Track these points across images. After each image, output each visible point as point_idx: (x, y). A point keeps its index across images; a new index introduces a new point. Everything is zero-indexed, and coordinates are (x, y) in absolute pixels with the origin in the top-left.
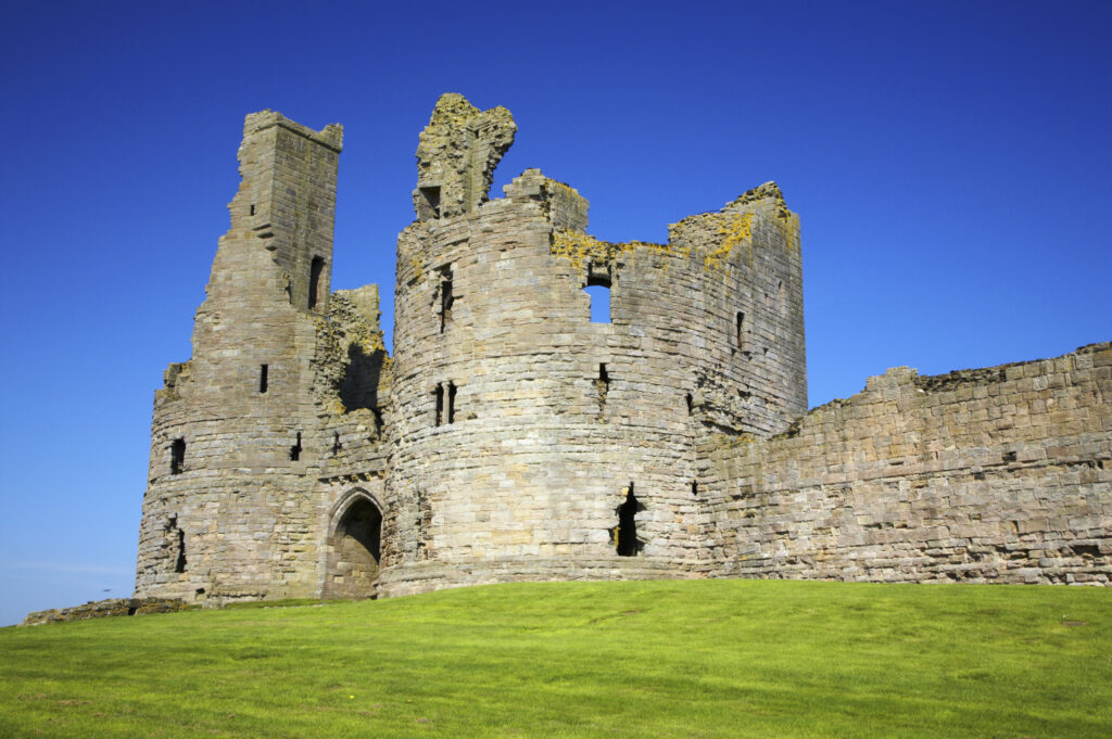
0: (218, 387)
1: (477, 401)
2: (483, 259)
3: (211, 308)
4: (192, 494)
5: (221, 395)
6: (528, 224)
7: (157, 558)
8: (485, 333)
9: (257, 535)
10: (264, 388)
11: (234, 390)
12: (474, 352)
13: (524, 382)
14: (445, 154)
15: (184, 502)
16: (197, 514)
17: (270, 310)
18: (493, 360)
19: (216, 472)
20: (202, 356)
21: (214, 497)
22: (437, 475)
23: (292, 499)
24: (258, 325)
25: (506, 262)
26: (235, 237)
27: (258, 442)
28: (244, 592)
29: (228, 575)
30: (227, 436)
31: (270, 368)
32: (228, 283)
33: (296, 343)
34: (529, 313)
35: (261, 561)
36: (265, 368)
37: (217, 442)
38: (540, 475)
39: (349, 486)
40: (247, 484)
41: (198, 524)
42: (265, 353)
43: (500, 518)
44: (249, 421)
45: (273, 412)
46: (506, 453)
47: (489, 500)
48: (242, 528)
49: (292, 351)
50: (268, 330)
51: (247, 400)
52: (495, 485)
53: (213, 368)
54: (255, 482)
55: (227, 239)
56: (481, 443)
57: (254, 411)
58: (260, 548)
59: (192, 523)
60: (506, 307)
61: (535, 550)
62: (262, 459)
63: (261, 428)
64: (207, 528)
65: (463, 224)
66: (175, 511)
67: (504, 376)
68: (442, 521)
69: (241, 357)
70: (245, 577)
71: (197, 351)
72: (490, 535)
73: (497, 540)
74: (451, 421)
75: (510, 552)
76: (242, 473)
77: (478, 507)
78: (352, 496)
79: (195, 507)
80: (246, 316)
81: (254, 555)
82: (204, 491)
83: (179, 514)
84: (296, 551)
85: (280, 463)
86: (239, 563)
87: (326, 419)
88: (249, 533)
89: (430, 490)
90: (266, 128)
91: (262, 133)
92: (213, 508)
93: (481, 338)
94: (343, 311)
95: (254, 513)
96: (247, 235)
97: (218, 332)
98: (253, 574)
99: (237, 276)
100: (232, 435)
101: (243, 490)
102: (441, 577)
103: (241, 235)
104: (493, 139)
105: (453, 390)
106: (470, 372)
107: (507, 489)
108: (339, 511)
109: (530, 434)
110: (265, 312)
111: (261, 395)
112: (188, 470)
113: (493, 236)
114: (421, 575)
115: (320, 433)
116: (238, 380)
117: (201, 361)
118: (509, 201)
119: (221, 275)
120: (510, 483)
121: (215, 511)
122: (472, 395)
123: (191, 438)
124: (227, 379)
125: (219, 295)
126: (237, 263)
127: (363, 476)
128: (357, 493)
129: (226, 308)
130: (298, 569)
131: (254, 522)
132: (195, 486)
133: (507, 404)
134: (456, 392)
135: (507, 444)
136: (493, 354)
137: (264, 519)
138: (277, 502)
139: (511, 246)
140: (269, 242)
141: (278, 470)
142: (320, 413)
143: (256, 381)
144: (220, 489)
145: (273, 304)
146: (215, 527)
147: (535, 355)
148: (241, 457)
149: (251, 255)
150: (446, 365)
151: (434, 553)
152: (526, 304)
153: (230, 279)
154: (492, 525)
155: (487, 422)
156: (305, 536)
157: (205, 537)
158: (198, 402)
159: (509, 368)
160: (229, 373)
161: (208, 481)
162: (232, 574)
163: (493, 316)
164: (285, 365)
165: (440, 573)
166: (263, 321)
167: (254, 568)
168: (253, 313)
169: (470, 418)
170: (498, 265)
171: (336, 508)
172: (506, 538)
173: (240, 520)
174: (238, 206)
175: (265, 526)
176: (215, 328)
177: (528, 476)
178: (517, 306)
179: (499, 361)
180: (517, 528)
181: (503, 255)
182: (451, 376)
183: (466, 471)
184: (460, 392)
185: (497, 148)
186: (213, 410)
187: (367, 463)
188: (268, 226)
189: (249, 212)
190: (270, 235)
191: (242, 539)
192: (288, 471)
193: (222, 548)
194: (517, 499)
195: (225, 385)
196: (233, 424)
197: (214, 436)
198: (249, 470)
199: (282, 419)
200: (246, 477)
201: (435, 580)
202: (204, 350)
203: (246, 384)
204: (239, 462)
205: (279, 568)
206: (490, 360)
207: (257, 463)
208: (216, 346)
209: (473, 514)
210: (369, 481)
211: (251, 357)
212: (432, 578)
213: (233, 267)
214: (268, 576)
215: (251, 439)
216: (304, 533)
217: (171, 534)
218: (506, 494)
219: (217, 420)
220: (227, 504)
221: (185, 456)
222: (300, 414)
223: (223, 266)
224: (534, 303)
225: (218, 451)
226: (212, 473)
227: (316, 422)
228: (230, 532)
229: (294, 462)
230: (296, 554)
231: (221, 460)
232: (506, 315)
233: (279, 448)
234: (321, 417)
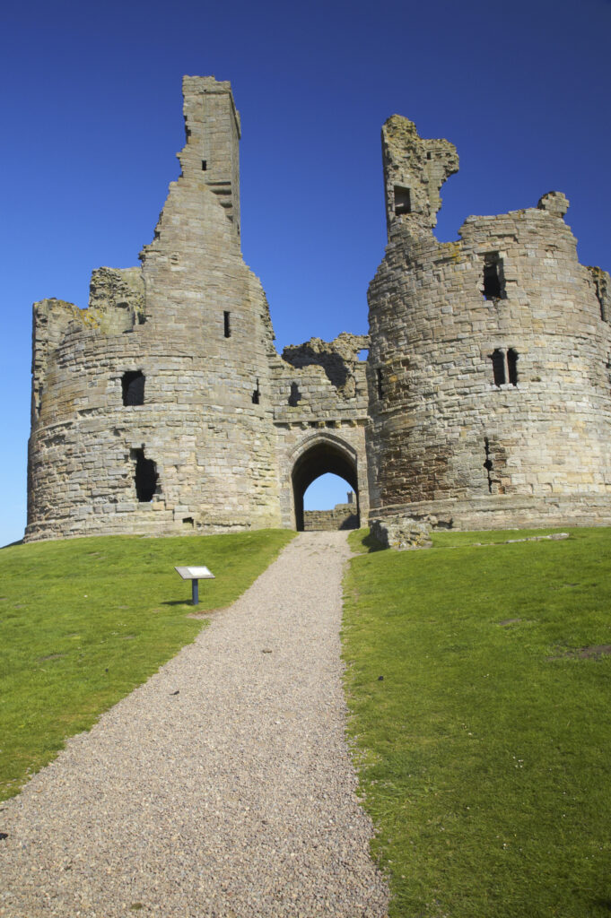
0: (184, 325)
1: (539, 368)
2: (532, 254)
3: (166, 248)
4: (162, 426)
5: (188, 334)
6: (562, 235)
7: (114, 488)
8: (539, 314)
9: (235, 469)
10: (227, 334)
11: (199, 331)
12: (534, 327)
13: (574, 359)
15: (152, 433)
16: (173, 446)
17: (228, 262)
18: (550, 337)
19: (188, 407)
20: (160, 293)
21: (188, 430)
22: (508, 424)
23: (259, 439)
24: (218, 274)
25: (549, 261)
27: (226, 383)
28: (234, 522)
29: (212, 506)
30: (196, 373)
31: (231, 315)
32: (185, 228)
33: (250, 298)
34: (571, 304)
35: (240, 494)
36: (226, 314)
37: (186, 379)
38: (594, 431)
39: (311, 431)
40: (223, 421)
41: (174, 455)
42: (228, 300)
43: (572, 463)
44: (217, 362)
45: (238, 357)
46: (571, 412)
47: (563, 448)
48: (221, 462)
49: (248, 304)
50: (228, 278)
51: (214, 342)
52: (565, 436)
53: (174, 306)
54: (230, 419)
55: (179, 185)
56: (550, 402)
57: (222, 353)
58: (238, 482)
59: (167, 454)
60: (555, 296)
61: (595, 488)
62: (231, 399)
63: (229, 370)
64: (185, 459)
66: (142, 442)
67: (559, 351)
68: (518, 462)
69: (204, 300)
70: (228, 509)
71: (152, 287)
72: (565, 475)
73: (570, 479)
74: (514, 380)
75: (582, 489)
76: (214, 410)
77: (554, 453)
78: (314, 440)
79: (168, 439)
80: (206, 263)
81: (234, 488)
82: (177, 423)
83: (147, 444)
84: (264, 487)
85: (247, 405)
86: (220, 495)
87: (279, 370)
88: (228, 467)
89: (502, 436)
90: (215, 93)
91: (208, 96)
92: (188, 442)
93: (538, 318)
95: (231, 449)
96: (201, 188)
97: (178, 272)
98: (233, 505)
99: (194, 223)
100: (201, 374)
101: (220, 426)
102: (530, 508)
103: (194, 186)
104: (447, 164)
105: (513, 355)
106: (529, 343)
107: (575, 440)
108: (297, 452)
109: (584, 399)
110: (224, 263)
111: (227, 339)
112: (151, 402)
113: (539, 237)
114: (502, 507)
115: (273, 382)
116: (204, 322)
117: (158, 297)
118: (547, 213)
119: (176, 220)
120: (573, 435)
121: (193, 444)
122: (534, 362)
123: (154, 370)
124: (191, 319)
125: (175, 238)
126: (193, 211)
127: (331, 424)
128: (320, 438)
129: (186, 251)
130: (268, 502)
131: (231, 457)
132: (165, 419)
133: (562, 373)
134: (517, 358)
135: (570, 404)
136: (549, 331)
137: (240, 455)
138: (249, 440)
139: (552, 249)
140: (225, 199)
141: (246, 411)
142: (273, 364)
143: (221, 325)
144: (195, 424)
145: (230, 257)
146: (193, 459)
147: (577, 337)
148: (213, 395)
149: (206, 207)
150: (504, 334)
151: (514, 489)
152: (568, 297)
153: (187, 224)
154: (567, 467)
155: (550, 384)
156: (270, 473)
157: (183, 469)
158: (160, 337)
159: (563, 345)
160: (194, 314)
161: (179, 416)
162: (215, 505)
163: (545, 301)
164: (244, 316)
165: (530, 505)
166: (223, 271)
167: (235, 500)
168: (212, 261)
169: (533, 381)
170: (545, 261)
171: (295, 449)
172: (577, 478)
173: (218, 455)
174: (189, 156)
175: (241, 462)
176: (174, 268)
177: (587, 431)
178: (563, 297)
179: (555, 338)
180: (584, 471)
181: (549, 254)
182: (511, 344)
183: (538, 424)
184: (521, 359)
185: (447, 171)
186: (178, 347)
187: (336, 413)
188: (229, 183)
189: (201, 166)
190: (228, 193)
191: (219, 470)
192: (253, 412)
193: (202, 480)
194: (582, 448)
195: (191, 325)
196: (202, 364)
197: (182, 372)
198: (221, 408)
199: (245, 365)
200: (219, 414)
201: (523, 511)
202: (160, 287)
203: (212, 327)
204: (212, 400)
205: (254, 501)
206: (547, 336)
207: (228, 403)
208: (177, 286)
209: (550, 458)
210: (338, 427)
211: (214, 302)
212: (521, 508)
213: (189, 213)
214: (247, 507)
215: (220, 380)
216: (269, 470)
217: (127, 464)
218: (573, 443)
219: (184, 357)
220: (204, 438)
221: (145, 388)
222: (258, 362)
223: (176, 210)
224: (573, 297)
225: (188, 388)
226: (182, 407)
227: (268, 371)
228: (210, 465)
229: (256, 406)
230: (264, 489)
231: (191, 395)
232: (556, 302)
233: (244, 391)
234: (272, 368)
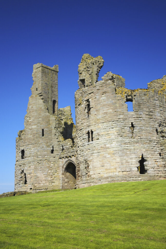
0: (32, 136)
1: (99, 135)
2: (98, 97)
3: (28, 115)
4: (27, 164)
5: (32, 138)
6: (109, 87)
7: (19, 181)
8: (100, 117)
9: (44, 173)
10: (43, 135)
11: (35, 136)
12: (97, 122)
13: (111, 129)
14: (85, 70)
15: (25, 166)
16: (29, 169)
17: (43, 115)
18: (102, 124)
19: (33, 158)
21: (32, 164)
22: (90, 155)
23: (52, 164)
24: (40, 119)
25: (104, 97)
26: (33, 97)
27: (42, 149)
28: (42, 189)
30: (34, 148)
31: (44, 130)
32: (32, 109)
33: (50, 123)
34: (111, 110)
35: (46, 180)
36: (43, 130)
37: (32, 150)
38: (117, 154)
39: (67, 159)
40: (41, 160)
41: (29, 171)
42: (43, 126)
43: (107, 166)
44: (40, 144)
45: (46, 141)
46: (108, 148)
47: (104, 161)
48: (40, 172)
49: (50, 125)
50: (43, 120)
51: (39, 139)
52: (105, 157)
53: (30, 131)
54: (43, 160)
55: (31, 97)
56: (101, 146)
57: (41, 141)
58: (45, 177)
59: (28, 171)
60: (105, 109)
61: (117, 174)
63: (43, 146)
64: (31, 172)
65: (92, 88)
66: (23, 168)
67: (106, 128)
68: (92, 167)
69: (37, 128)
70: (42, 185)
72: (105, 170)
73: (107, 171)
74: (92, 140)
75: (111, 174)
77: (101, 163)
78: (68, 162)
79: (28, 167)
80: (37, 117)
81: (44, 179)
82: (30, 163)
84: (54, 177)
85: (49, 154)
86: (40, 181)
87: (60, 142)
88: (42, 173)
89: (88, 159)
90: (39, 68)
92: (33, 167)
93: (99, 118)
94: (62, 114)
95: (43, 168)
96: (36, 96)
98: (44, 184)
99: (34, 107)
100: (36, 148)
101: (40, 162)
103: (34, 96)
104: (98, 65)
106: (96, 127)
107: (108, 158)
108: (65, 166)
109: (114, 143)
110: (42, 116)
111: (43, 137)
112: (25, 158)
113: (100, 91)
114: (87, 182)
115: (58, 146)
116: (36, 134)
117: (27, 129)
118: (103, 81)
119: (30, 107)
120: (108, 156)
121: (33, 168)
122: (97, 133)
123: (26, 150)
124: (34, 134)
125: (30, 112)
127: (70, 157)
128: (69, 161)
129: (32, 115)
130: (55, 182)
131: (43, 170)
132: (28, 162)
133: (107, 135)
134: (93, 133)
135: (107, 146)
136: (102, 122)
137: (46, 169)
138: (49, 164)
139: (105, 93)
140: (42, 97)
141: (48, 156)
142: (58, 141)
143: (41, 133)
144: (34, 162)
145: (44, 113)
146: (33, 172)
147: (113, 121)
148: (39, 153)
149: (37, 101)
150: (90, 126)
151: (90, 176)
152: (110, 108)
153: (33, 108)
154: (105, 167)
155: (102, 140)
156: (57, 173)
157: (31, 175)
158: (27, 140)
159: (107, 125)
160: (34, 132)
161: (31, 160)
162: (39, 184)
163: (101, 112)
164: (48, 129)
165: (92, 181)
166: (42, 118)
167: (44, 182)
168: (39, 116)
169: (97, 139)
170: (102, 98)
172: (109, 171)
174: (33, 89)
175: (46, 171)
176: (30, 121)
177: (114, 154)
178: (107, 109)
179: (104, 124)
180: (112, 168)
181: (103, 96)
182: (91, 129)
183: (97, 154)
184: (94, 133)
185: (99, 67)
186: (30, 142)
187: (71, 153)
188: (41, 93)
189: (36, 90)
190: (42, 95)
191: (41, 175)
192: (51, 156)
193: (35, 177)
194: (111, 160)
195: (33, 135)
196: (36, 145)
197: (31, 148)
198: (41, 157)
199: (48, 143)
200: (40, 158)
201: (91, 183)
202: (27, 126)
203: (38, 135)
204: (38, 155)
205: (50, 182)
206: (101, 124)
207: (43, 155)
208: (30, 125)
209: (100, 165)
210: (72, 158)
211: (39, 127)
213: (33, 104)
214: (48, 184)
215: (41, 149)
216: (56, 172)
217: (23, 174)
218: (108, 159)
219: (32, 144)
220: (36, 166)
221: (25, 154)
222: (53, 141)
223: (30, 104)
224: (112, 107)
225: (33, 152)
226: (31, 158)
227: (57, 143)
228: (37, 173)
229: (52, 154)
230: (54, 178)
231: (34, 154)
232: (105, 111)
233: (48, 151)
234: (58, 142)
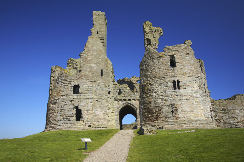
0: (90, 73)
1: (185, 85)
2: (183, 56)
3: (87, 53)
4: (83, 100)
5: (92, 75)
6: (190, 51)
7: (70, 116)
9: (103, 112)
10: (102, 76)
11: (95, 75)
12: (184, 74)
13: (195, 83)
15: (81, 102)
16: (86, 105)
17: (103, 57)
19: (91, 95)
20: (85, 65)
21: (91, 101)
22: (177, 100)
23: (110, 104)
24: (100, 60)
26: (93, 38)
27: (102, 89)
28: (103, 127)
29: (96, 122)
30: (93, 86)
31: (103, 71)
32: (92, 48)
33: (109, 66)
34: (193, 69)
35: (104, 119)
36: (102, 70)
37: (91, 87)
38: (201, 102)
39: (124, 102)
40: (100, 99)
41: (86, 108)
42: (102, 67)
43: (196, 111)
44: (99, 83)
45: (105, 82)
46: (195, 97)
47: (193, 107)
48: (99, 110)
49: (108, 68)
50: (103, 61)
51: (98, 77)
52: (194, 104)
53: (88, 68)
54: (102, 98)
55: (91, 37)
56: (189, 94)
57: (100, 81)
58: (104, 116)
59: (84, 108)
60: (189, 66)
61: (202, 118)
62: (103, 93)
63: (102, 85)
64: (89, 109)
65: (176, 47)
66: (78, 104)
67: (191, 81)
68: (181, 111)
69: (96, 67)
70: (101, 123)
71: (83, 63)
72: (194, 114)
73: (195, 116)
74: (179, 89)
75: (199, 118)
76: (98, 96)
78: (125, 104)
79: (85, 103)
80: (97, 57)
81: (103, 117)
82: (88, 99)
83: (79, 105)
84: (111, 117)
86: (99, 119)
87: (116, 85)
88: (101, 111)
89: (176, 104)
90: (101, 15)
91: (99, 16)
92: (90, 104)
93: (185, 72)
94: (74, 63)
95: (102, 106)
96: (96, 38)
97: (89, 59)
98: (102, 122)
99: (94, 47)
100: (95, 86)
101: (99, 100)
102: (184, 124)
103: (95, 37)
104: (160, 33)
106: (183, 79)
107: (196, 105)
108: (120, 108)
109: (198, 94)
110: (101, 57)
111: (102, 77)
112: (81, 93)
113: (184, 51)
114: (177, 123)
115: (114, 89)
116: (96, 72)
117: (84, 66)
118: (186, 45)
119: (90, 46)
120: (196, 104)
121: (92, 105)
123: (82, 85)
125: (89, 50)
126: (94, 44)
127: (130, 100)
128: (126, 104)
129: (92, 54)
130: (112, 121)
131: (102, 109)
132: (84, 98)
133: (192, 87)
134: (179, 83)
135: (194, 95)
136: (188, 76)
137: (105, 108)
138: (107, 104)
139: (188, 54)
140: (102, 41)
141: (107, 96)
143: (100, 73)
144: (92, 99)
145: (103, 56)
146: (92, 109)
147: (196, 77)
148: (98, 92)
149: (98, 43)
150: (176, 76)
151: (180, 118)
152: (193, 67)
153: (92, 47)
154: (194, 112)
155: (189, 90)
156: (113, 113)
157: (89, 112)
158: (84, 76)
159: (192, 79)
160: (93, 70)
161: (88, 97)
162: (97, 122)
163: (187, 68)
164: (107, 71)
166: (101, 59)
167: (103, 121)
168: (99, 57)
169: (184, 89)
170: (186, 57)
171: (120, 107)
172: (197, 115)
173: (99, 108)
174: (94, 30)
175: (105, 110)
176: (88, 58)
177: (199, 102)
178: (191, 67)
179: (189, 77)
180: (199, 113)
181: (187, 56)
182: (178, 79)
183: (186, 100)
184: (181, 83)
186: (89, 79)
187: (131, 97)
188: (104, 37)
189: (96, 33)
190: (103, 39)
191: (99, 112)
192: (108, 97)
193: (94, 115)
194: (198, 107)
195: (92, 73)
196: (95, 83)
197: (90, 85)
198: (100, 95)
199: (107, 84)
200: (99, 97)
201: (183, 124)
202: (84, 63)
203: (98, 74)
204: (97, 93)
205: (108, 121)
206: (187, 77)
207: (102, 94)
208: (89, 63)
209: (189, 110)
210: (131, 101)
211: (99, 67)
212: (182, 124)
213: (93, 44)
214: (106, 123)
215: (100, 88)
216: (112, 112)
217: (74, 110)
218: (196, 106)
219: (90, 81)
220: (95, 103)
221: (80, 90)
222: (110, 83)
223: (90, 43)
224: (194, 67)
225: (91, 89)
226: (89, 95)
227: (113, 86)
228: (96, 111)
229: (109, 95)
230: (111, 118)
231: (92, 92)
232: (189, 68)
233: (106, 91)
234: (114, 85)
